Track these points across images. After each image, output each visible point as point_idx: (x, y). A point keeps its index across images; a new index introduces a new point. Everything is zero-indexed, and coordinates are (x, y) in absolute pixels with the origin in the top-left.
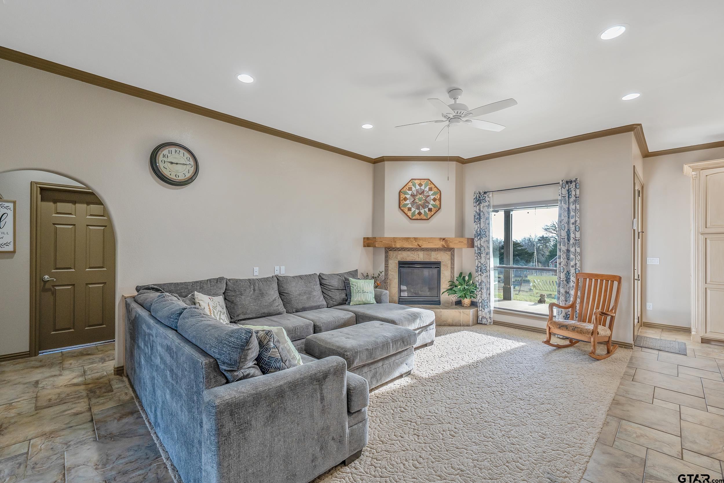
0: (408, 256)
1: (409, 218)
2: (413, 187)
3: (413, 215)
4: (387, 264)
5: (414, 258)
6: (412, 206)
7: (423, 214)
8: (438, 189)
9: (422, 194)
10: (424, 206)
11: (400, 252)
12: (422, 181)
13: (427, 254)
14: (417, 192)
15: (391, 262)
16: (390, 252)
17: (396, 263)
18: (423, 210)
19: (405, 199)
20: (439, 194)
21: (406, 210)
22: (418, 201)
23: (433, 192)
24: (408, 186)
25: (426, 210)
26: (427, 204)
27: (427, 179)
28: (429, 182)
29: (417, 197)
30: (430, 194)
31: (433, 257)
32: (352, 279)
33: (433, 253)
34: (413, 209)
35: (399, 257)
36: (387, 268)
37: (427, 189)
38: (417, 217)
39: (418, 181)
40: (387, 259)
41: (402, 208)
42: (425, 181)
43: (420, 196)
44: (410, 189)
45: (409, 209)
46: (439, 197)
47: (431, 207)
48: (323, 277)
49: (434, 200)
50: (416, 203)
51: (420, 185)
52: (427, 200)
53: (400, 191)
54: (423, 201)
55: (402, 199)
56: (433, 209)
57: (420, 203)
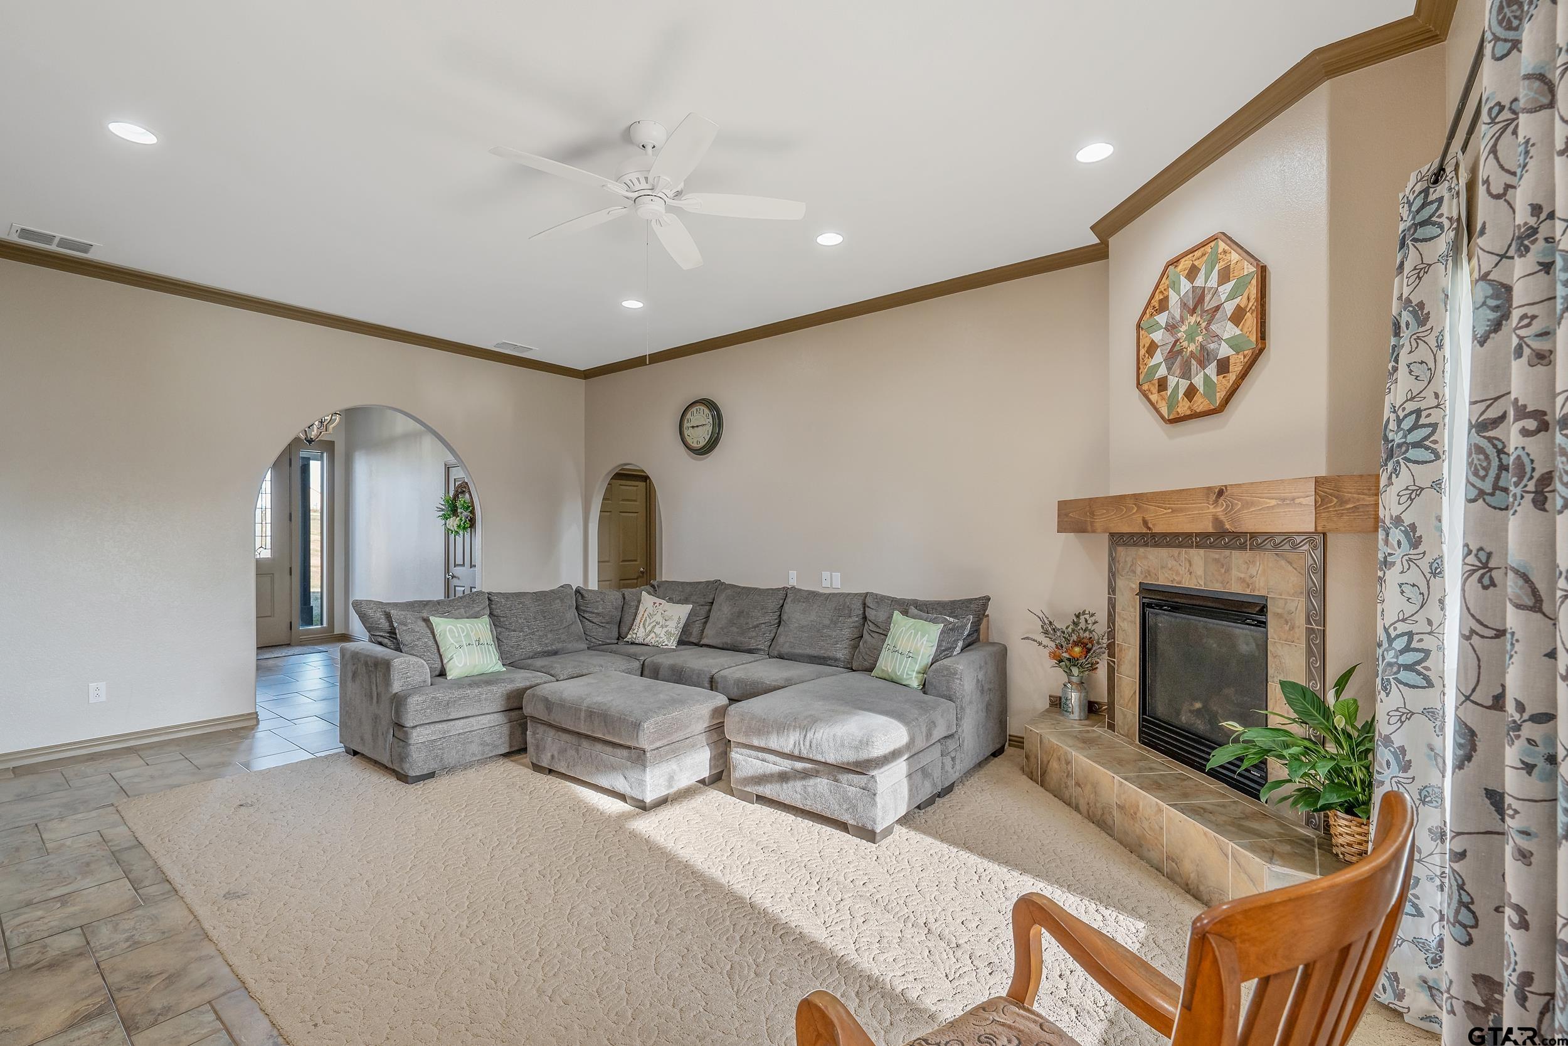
0: (1162, 567)
1: (1162, 417)
2: (1171, 293)
3: (1172, 403)
4: (1112, 589)
5: (1178, 574)
6: (1169, 369)
7: (1201, 390)
8: (1256, 259)
9: (1199, 311)
10: (1204, 357)
11: (1142, 550)
12: (1198, 254)
13: (1217, 561)
14: (1184, 305)
15: (1120, 583)
16: (1120, 549)
17: (1132, 589)
18: (1202, 373)
19: (1152, 348)
20: (1254, 282)
21: (1155, 389)
22: (1185, 344)
23: (1231, 284)
24: (1158, 297)
25: (1211, 370)
26: (1212, 346)
27: (1214, 239)
28: (1222, 246)
29: (1184, 328)
30: (1223, 298)
31: (1235, 573)
32: (897, 615)
33: (1237, 558)
34: (1172, 381)
35: (1139, 570)
36: (1112, 604)
37: (1213, 281)
38: (1183, 408)
39: (1185, 264)
40: (1112, 575)
41: (1145, 387)
42: (1208, 249)
43: (1192, 320)
44: (1163, 306)
45: (1162, 385)
46: (1253, 296)
47: (1224, 351)
48: (869, 602)
49: (1237, 317)
50: (1180, 352)
51: (1192, 273)
52: (1213, 327)
53: (1139, 326)
54: (1200, 338)
55: (1142, 352)
56: (1232, 361)
57: (1192, 347)
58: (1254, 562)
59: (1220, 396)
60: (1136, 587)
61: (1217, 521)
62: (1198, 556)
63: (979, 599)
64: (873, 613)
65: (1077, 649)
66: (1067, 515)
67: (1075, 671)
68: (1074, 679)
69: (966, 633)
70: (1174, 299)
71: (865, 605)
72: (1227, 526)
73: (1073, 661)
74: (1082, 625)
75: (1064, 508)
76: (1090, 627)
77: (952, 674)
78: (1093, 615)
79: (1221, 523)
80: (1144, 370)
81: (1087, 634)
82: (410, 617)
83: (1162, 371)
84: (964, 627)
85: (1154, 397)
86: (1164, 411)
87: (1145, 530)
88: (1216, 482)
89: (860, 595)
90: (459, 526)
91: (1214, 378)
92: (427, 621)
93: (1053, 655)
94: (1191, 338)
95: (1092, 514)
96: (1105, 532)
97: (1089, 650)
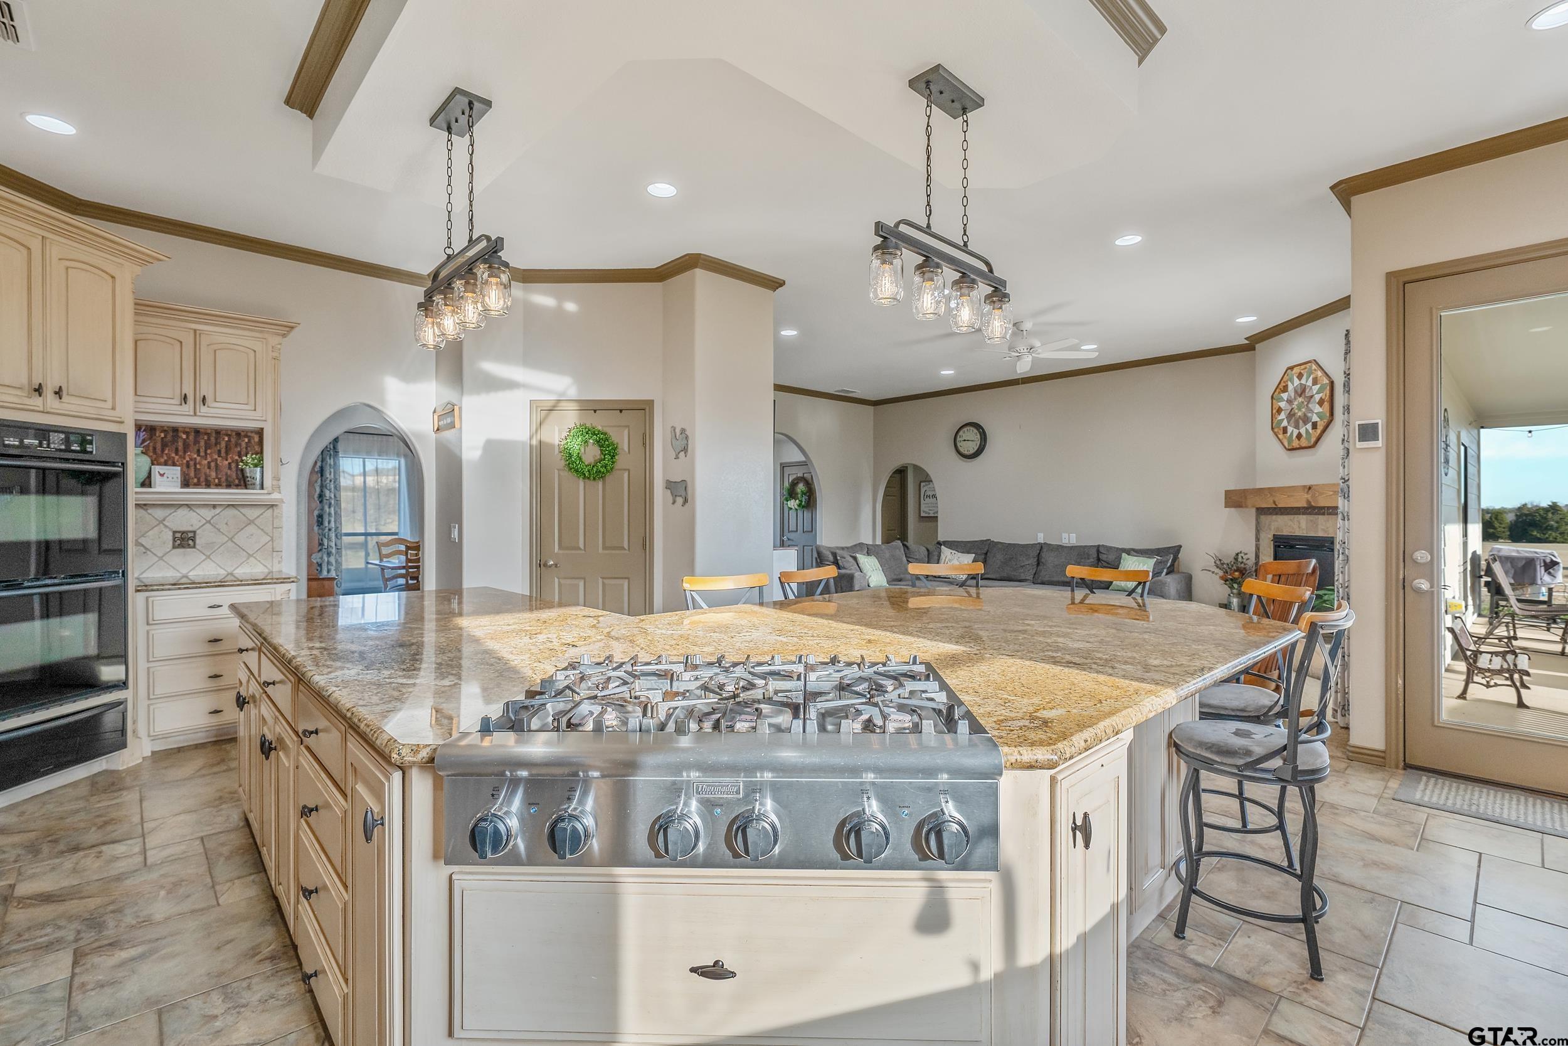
0: (1285, 526)
1: (1285, 447)
2: (1289, 383)
3: (1290, 440)
4: (1257, 539)
5: (1293, 528)
6: (1288, 423)
7: (1304, 435)
8: (1330, 377)
9: (1303, 395)
10: (1306, 420)
11: (1274, 517)
12: (1303, 367)
13: (1311, 521)
14: (1296, 392)
15: (1262, 535)
16: (1262, 517)
17: (1269, 538)
18: (1304, 428)
19: (1279, 410)
20: (1328, 388)
21: (1281, 432)
22: (1297, 411)
23: (1318, 386)
24: (1283, 384)
25: (1309, 426)
26: (1309, 415)
27: (1309, 362)
28: (1314, 367)
29: (1296, 403)
30: (1315, 392)
31: (1320, 527)
32: (1124, 555)
33: (1321, 519)
34: (1290, 429)
35: (1273, 528)
36: (1258, 548)
37: (1310, 383)
38: (1296, 444)
39: (1297, 370)
40: (1258, 531)
41: (1276, 430)
42: (1308, 366)
43: (1300, 400)
44: (1285, 389)
45: (1285, 430)
46: (1328, 395)
47: (1315, 418)
48: (1101, 550)
49: (1321, 403)
50: (1294, 415)
51: (1300, 376)
52: (1310, 405)
53: (1272, 397)
54: (1303, 410)
55: (1274, 411)
56: (1318, 424)
57: (1300, 414)
58: (1328, 521)
59: (1313, 440)
60: (1271, 537)
61: (1308, 502)
62: (1303, 519)
63: (1175, 547)
64: (1105, 556)
65: (1237, 573)
66: (1230, 498)
67: (1236, 586)
68: (1235, 591)
69: (1169, 564)
70: (1291, 387)
71: (1098, 552)
72: (1313, 504)
73: (1234, 580)
74: (1240, 559)
75: (1228, 494)
76: (1244, 560)
77: (1164, 584)
78: (1246, 554)
79: (1310, 502)
80: (1275, 422)
81: (1242, 565)
82: (845, 554)
83: (1285, 423)
84: (1167, 561)
85: (1281, 436)
86: (1286, 444)
87: (1274, 506)
88: (1308, 483)
89: (1095, 546)
90: (799, 505)
91: (1310, 431)
92: (855, 559)
93: (1222, 578)
94: (1299, 409)
95: (1246, 498)
96: (1253, 507)
97: (1244, 574)
